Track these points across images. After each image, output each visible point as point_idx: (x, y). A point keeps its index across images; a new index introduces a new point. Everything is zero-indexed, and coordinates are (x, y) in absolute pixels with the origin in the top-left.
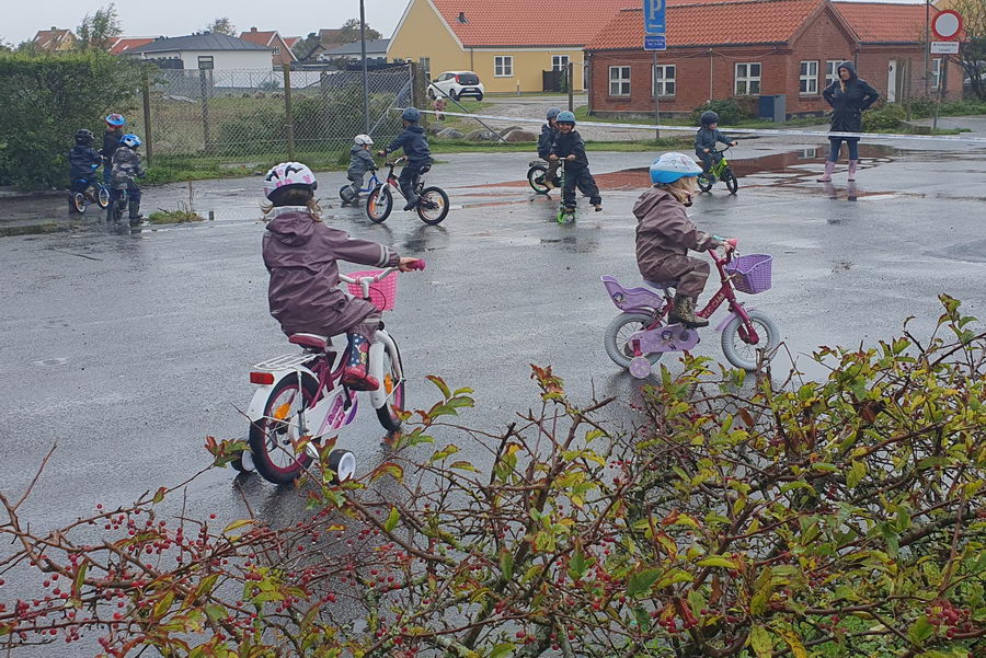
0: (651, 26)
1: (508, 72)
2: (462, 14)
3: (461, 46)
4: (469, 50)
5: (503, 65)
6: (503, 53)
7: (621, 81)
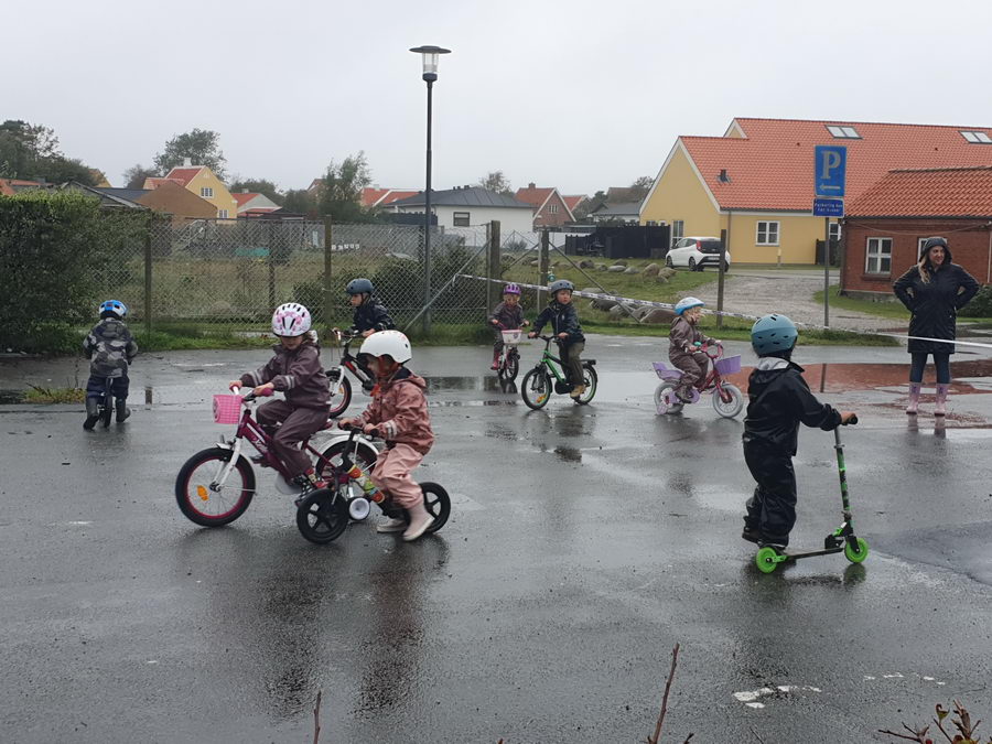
0: (823, 187)
1: (773, 239)
2: (723, 172)
3: (718, 208)
4: (727, 213)
5: (766, 233)
6: (768, 218)
7: (880, 255)
